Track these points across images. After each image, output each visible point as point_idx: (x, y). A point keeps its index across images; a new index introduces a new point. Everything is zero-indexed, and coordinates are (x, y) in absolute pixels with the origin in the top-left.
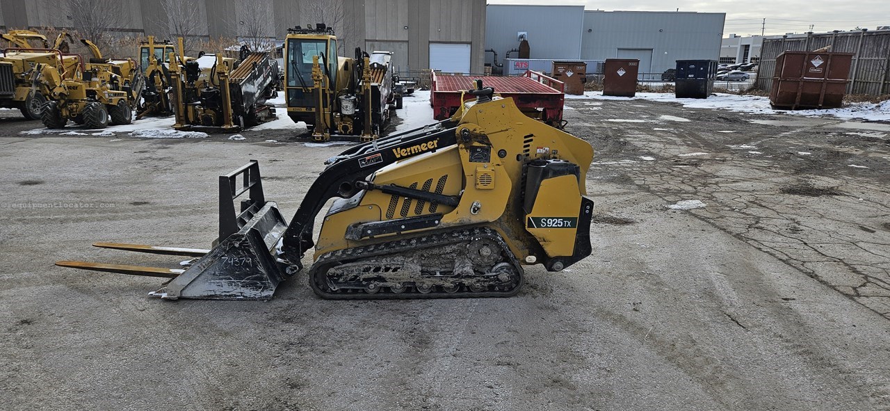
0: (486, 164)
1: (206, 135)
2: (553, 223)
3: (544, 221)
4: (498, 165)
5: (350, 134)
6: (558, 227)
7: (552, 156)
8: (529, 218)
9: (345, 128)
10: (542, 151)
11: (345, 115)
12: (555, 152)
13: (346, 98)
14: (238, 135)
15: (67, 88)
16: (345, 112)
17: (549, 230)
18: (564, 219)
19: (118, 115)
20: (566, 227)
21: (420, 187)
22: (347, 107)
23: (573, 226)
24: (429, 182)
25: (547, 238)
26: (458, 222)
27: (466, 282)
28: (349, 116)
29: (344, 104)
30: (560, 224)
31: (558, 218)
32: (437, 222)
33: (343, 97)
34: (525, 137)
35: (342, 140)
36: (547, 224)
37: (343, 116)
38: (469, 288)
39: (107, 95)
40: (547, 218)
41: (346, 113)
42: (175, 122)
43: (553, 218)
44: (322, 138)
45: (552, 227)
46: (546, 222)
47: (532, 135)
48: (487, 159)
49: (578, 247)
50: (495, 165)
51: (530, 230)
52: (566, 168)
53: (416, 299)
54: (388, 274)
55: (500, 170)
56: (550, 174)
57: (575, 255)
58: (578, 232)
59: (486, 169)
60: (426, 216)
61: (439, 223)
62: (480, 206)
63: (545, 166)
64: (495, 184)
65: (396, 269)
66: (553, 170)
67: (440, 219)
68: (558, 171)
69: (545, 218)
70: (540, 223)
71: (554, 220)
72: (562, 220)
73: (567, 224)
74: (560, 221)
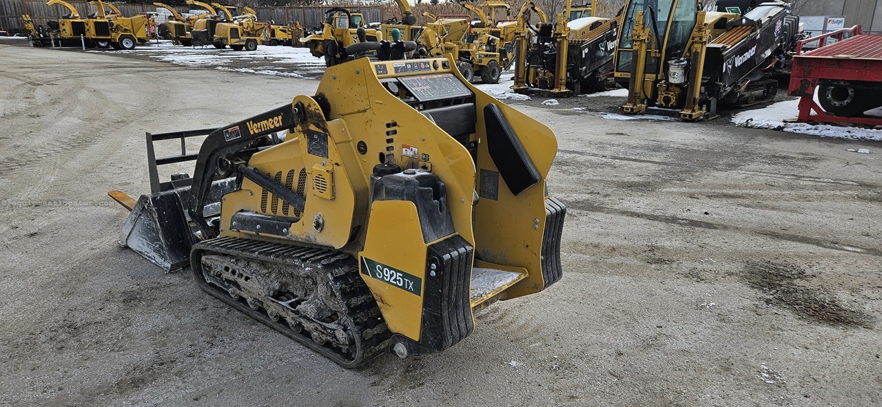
0: (324, 160)
1: (527, 97)
4: (337, 164)
5: (672, 107)
6: (396, 285)
7: (421, 164)
8: (361, 257)
9: (667, 100)
10: (410, 153)
11: (672, 84)
12: (426, 158)
13: (676, 62)
14: (552, 100)
15: (444, 49)
16: (672, 80)
17: (387, 287)
18: (405, 275)
19: (486, 75)
20: (407, 290)
22: (674, 74)
23: (416, 291)
24: (291, 173)
25: (385, 298)
26: (304, 237)
28: (676, 85)
29: (672, 70)
32: (285, 230)
33: (673, 62)
34: (388, 126)
35: (660, 113)
36: (384, 275)
37: (669, 85)
38: (307, 334)
39: (478, 56)
40: (384, 266)
41: (673, 82)
42: (513, 84)
43: (390, 269)
44: (632, 109)
46: (383, 272)
47: (395, 124)
48: (325, 153)
49: (425, 330)
50: (334, 163)
51: (364, 277)
52: (404, 187)
53: (264, 324)
54: (241, 281)
55: (340, 172)
56: (384, 193)
57: (422, 341)
58: (425, 305)
59: (323, 167)
60: (279, 219)
61: (287, 233)
62: (321, 221)
63: (379, 178)
64: (333, 194)
65: (247, 279)
66: (386, 188)
67: (288, 227)
68: (392, 190)
69: (381, 264)
70: (375, 271)
71: (392, 271)
72: (401, 275)
73: (409, 285)
74: (399, 276)
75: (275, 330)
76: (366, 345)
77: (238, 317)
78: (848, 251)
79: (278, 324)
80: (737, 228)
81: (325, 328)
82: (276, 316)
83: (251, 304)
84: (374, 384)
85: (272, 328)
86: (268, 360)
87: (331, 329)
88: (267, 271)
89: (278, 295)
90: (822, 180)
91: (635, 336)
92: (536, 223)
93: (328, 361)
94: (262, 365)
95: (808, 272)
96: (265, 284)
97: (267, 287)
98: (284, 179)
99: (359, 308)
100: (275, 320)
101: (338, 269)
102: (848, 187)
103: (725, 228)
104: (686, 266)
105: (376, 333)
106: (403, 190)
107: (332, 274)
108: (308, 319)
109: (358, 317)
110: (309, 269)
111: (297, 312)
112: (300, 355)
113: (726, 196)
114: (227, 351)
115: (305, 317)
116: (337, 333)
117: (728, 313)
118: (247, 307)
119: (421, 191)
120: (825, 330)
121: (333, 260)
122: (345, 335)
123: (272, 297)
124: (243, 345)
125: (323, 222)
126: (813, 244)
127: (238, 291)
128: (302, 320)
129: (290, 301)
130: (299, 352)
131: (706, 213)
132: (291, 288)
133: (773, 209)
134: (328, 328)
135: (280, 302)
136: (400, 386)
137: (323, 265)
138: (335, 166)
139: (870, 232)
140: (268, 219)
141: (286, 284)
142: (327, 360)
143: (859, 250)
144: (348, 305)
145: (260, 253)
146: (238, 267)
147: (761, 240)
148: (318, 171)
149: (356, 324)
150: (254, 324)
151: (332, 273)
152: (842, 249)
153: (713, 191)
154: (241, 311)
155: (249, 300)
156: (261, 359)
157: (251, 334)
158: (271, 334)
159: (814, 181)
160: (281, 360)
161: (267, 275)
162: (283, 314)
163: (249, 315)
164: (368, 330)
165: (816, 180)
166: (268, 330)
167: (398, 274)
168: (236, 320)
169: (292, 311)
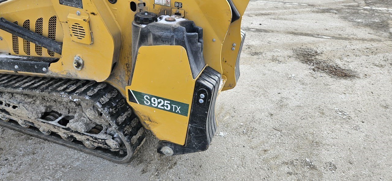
0: (79, 10)
2: (159, 103)
3: (147, 98)
4: (93, 14)
6: (164, 109)
7: (174, 10)
8: (129, 90)
12: (180, 6)
17: (155, 110)
18: (172, 102)
20: (175, 112)
21: (21, 23)
23: (184, 113)
24: (40, 21)
25: (153, 118)
26: (65, 74)
27: (78, 137)
30: (167, 107)
31: (164, 100)
32: (44, 69)
36: (151, 103)
38: (79, 143)
40: (152, 96)
43: (158, 98)
45: (157, 107)
46: (150, 100)
48: (79, 4)
49: (191, 138)
50: (89, 13)
51: (131, 104)
52: (172, 34)
53: (38, 137)
54: (10, 109)
55: (97, 21)
56: (151, 39)
57: (187, 145)
58: (191, 121)
59: (78, 17)
60: (34, 59)
61: (47, 71)
62: (81, 62)
63: (144, 26)
64: (92, 39)
65: (14, 107)
66: (154, 35)
67: (47, 66)
68: (160, 37)
69: (148, 95)
70: (142, 100)
71: (159, 100)
72: (169, 102)
73: (176, 109)
74: (167, 103)
75: (49, 141)
76: (133, 148)
77: (13, 135)
78: (325, 38)
79: (50, 136)
80: (277, 31)
81: (96, 139)
82: (48, 132)
83: (23, 124)
84: (144, 171)
85: (45, 140)
86: (53, 169)
87: (102, 139)
88: (32, 100)
89: (45, 116)
90: (294, 4)
91: (272, 102)
92: (234, 46)
93: (102, 159)
94: (50, 176)
95: (319, 52)
96: (32, 110)
97: (35, 112)
98: (33, 26)
99: (125, 123)
100: (47, 134)
101: (103, 97)
102: (305, 6)
103: (272, 31)
104: (269, 55)
105: (138, 137)
106: (173, 37)
107: (100, 103)
108: (79, 133)
109: (126, 130)
110: (78, 100)
111: (68, 129)
112: (78, 159)
113: (262, 14)
114: (14, 168)
115: (76, 132)
116: (107, 142)
117: (303, 80)
118: (18, 126)
119: (188, 37)
120: (343, 81)
121: (96, 90)
122: (116, 143)
123: (40, 118)
124: (27, 159)
125: (83, 62)
126: (311, 36)
127: (8, 116)
128: (73, 134)
129: (58, 120)
130: (76, 157)
131: (260, 24)
132: (55, 109)
133: (285, 19)
134: (99, 139)
135: (50, 122)
136: (162, 169)
137: (90, 96)
138: (92, 16)
139: (327, 28)
140: (24, 60)
141: (50, 107)
142: (100, 158)
143: (329, 38)
144: (117, 123)
145: (24, 88)
146: (4, 99)
147: (291, 36)
148: (74, 20)
149: (125, 135)
150: (29, 139)
151: (99, 101)
152: (323, 38)
153: (256, 12)
154: (14, 129)
155: (20, 122)
156: (47, 170)
157: (29, 149)
158: (46, 145)
159: (291, 4)
160: (64, 167)
161: (32, 102)
162: (55, 130)
163: (22, 132)
164: (134, 137)
165: (292, 4)
166: (43, 142)
167: (166, 102)
168: (12, 138)
169: (63, 128)
